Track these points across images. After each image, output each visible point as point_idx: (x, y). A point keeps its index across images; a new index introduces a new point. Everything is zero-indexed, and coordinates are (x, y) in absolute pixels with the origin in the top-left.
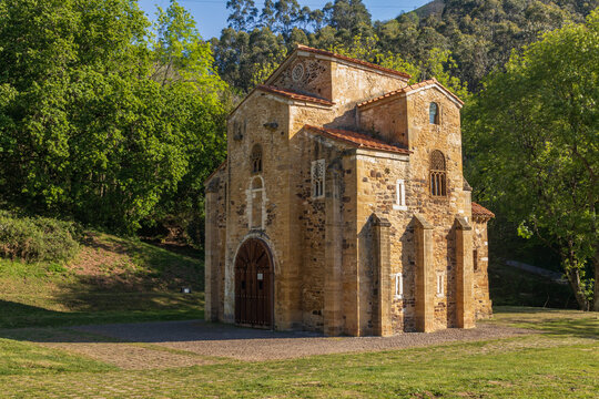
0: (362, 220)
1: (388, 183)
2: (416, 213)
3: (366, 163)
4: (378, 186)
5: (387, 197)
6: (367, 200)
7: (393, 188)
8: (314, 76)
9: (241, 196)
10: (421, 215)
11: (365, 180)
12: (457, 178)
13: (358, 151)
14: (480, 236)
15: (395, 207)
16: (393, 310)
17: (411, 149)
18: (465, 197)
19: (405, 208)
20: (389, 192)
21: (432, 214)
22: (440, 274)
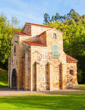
0: (32, 63)
1: (40, 54)
2: (49, 61)
3: (34, 49)
4: (37, 55)
5: (40, 57)
6: (34, 58)
7: (42, 55)
8: (29, 29)
9: (13, 58)
10: (50, 61)
11: (33, 53)
12: (62, 52)
13: (31, 46)
14: (74, 66)
15: (42, 59)
16: (42, 85)
17: (47, 45)
18: (64, 56)
19: (45, 60)
20: (40, 56)
21: (54, 61)
22: (56, 76)
